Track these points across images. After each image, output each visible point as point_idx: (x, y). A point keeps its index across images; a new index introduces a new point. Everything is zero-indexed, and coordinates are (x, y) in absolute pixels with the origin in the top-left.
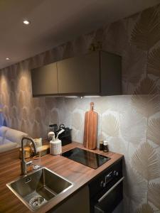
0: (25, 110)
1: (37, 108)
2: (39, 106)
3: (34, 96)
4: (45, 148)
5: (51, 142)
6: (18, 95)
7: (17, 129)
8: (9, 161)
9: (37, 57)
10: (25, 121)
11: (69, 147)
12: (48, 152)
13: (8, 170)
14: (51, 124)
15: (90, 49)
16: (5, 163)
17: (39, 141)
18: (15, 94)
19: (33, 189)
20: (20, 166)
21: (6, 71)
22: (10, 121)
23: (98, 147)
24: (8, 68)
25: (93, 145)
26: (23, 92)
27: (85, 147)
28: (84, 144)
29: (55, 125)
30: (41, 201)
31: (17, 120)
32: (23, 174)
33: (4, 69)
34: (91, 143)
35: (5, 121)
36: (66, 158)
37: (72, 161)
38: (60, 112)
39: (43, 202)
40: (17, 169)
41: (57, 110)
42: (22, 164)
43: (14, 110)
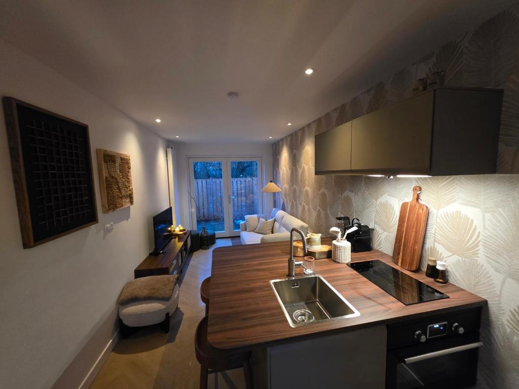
0: (307, 191)
1: (323, 190)
2: (326, 188)
3: (317, 173)
4: (325, 248)
5: (334, 242)
6: (300, 171)
7: (296, 217)
8: (278, 255)
9: (327, 116)
10: (306, 208)
11: (364, 257)
12: (329, 255)
13: (274, 266)
14: (341, 215)
15: (416, 90)
16: (273, 255)
17: (317, 237)
18: (296, 170)
19: (301, 300)
20: (287, 264)
21: (289, 139)
22: (290, 204)
23: (424, 269)
24: (291, 135)
25: (411, 264)
26: (306, 168)
27: (397, 263)
28: (395, 258)
29: (347, 219)
30: (309, 318)
31: (296, 205)
32: (289, 275)
33: (286, 137)
34: (408, 260)
35: (283, 204)
36: (355, 272)
37: (365, 279)
38: (356, 200)
39: (311, 321)
40: (283, 267)
41: (351, 195)
42: (290, 262)
43: (295, 190)
